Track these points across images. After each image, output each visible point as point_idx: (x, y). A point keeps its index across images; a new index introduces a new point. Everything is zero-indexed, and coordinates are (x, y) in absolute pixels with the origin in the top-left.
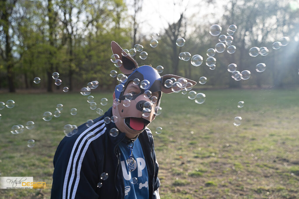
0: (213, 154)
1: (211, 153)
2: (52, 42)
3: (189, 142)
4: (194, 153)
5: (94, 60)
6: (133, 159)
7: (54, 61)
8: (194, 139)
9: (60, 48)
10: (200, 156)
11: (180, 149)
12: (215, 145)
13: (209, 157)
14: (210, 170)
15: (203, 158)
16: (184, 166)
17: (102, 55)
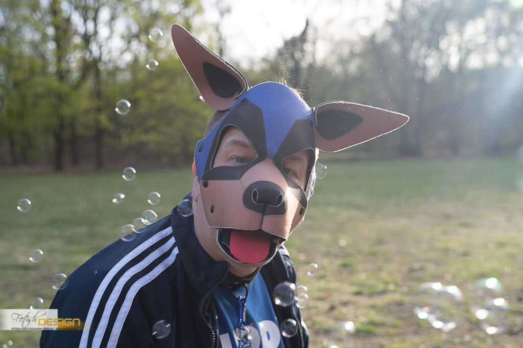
0: (391, 287)
1: (387, 283)
2: (62, 75)
3: (339, 262)
4: (352, 284)
5: (144, 108)
7: (66, 111)
8: (347, 255)
9: (77, 86)
10: (365, 290)
11: (323, 277)
12: (392, 267)
13: (383, 292)
14: (390, 319)
15: (372, 295)
16: (335, 313)
17: (159, 97)
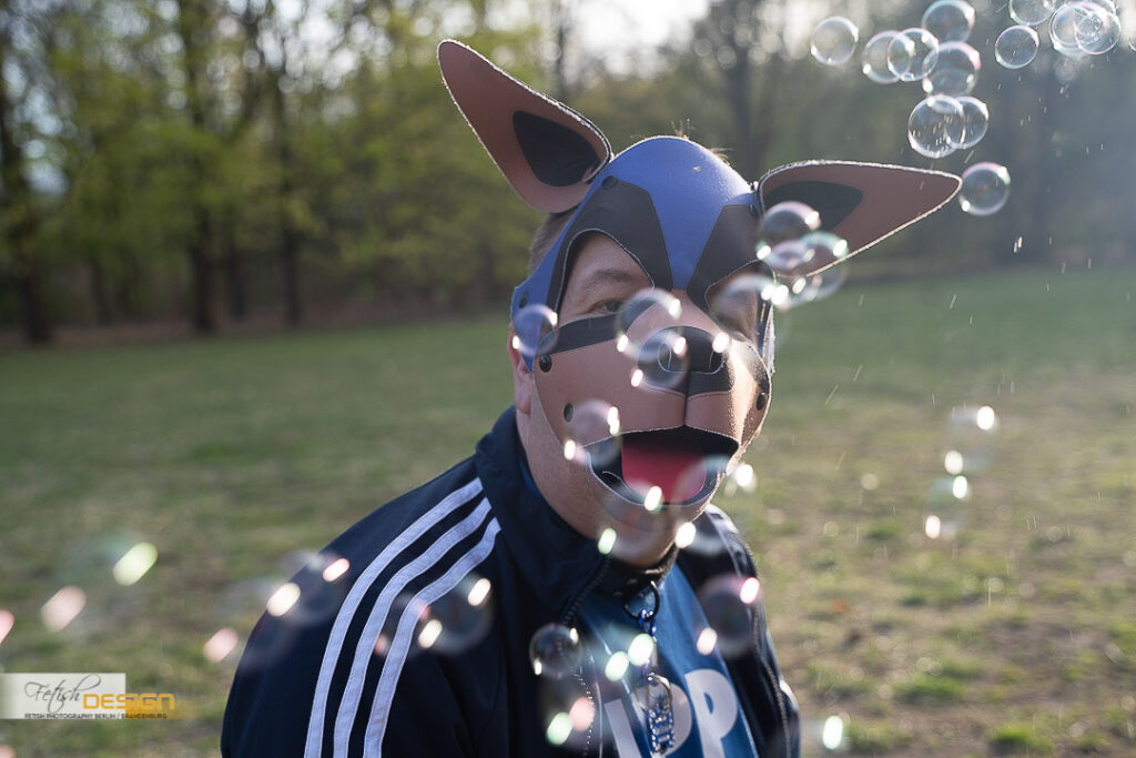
0: (993, 585)
1: (982, 577)
2: (200, 112)
4: (899, 580)
6: (665, 681)
7: (212, 196)
8: (882, 512)
9: (234, 135)
10: (931, 595)
11: (827, 565)
12: (992, 536)
13: (975, 598)
14: (994, 663)
15: (946, 605)
16: (862, 649)
17: (419, 154)
